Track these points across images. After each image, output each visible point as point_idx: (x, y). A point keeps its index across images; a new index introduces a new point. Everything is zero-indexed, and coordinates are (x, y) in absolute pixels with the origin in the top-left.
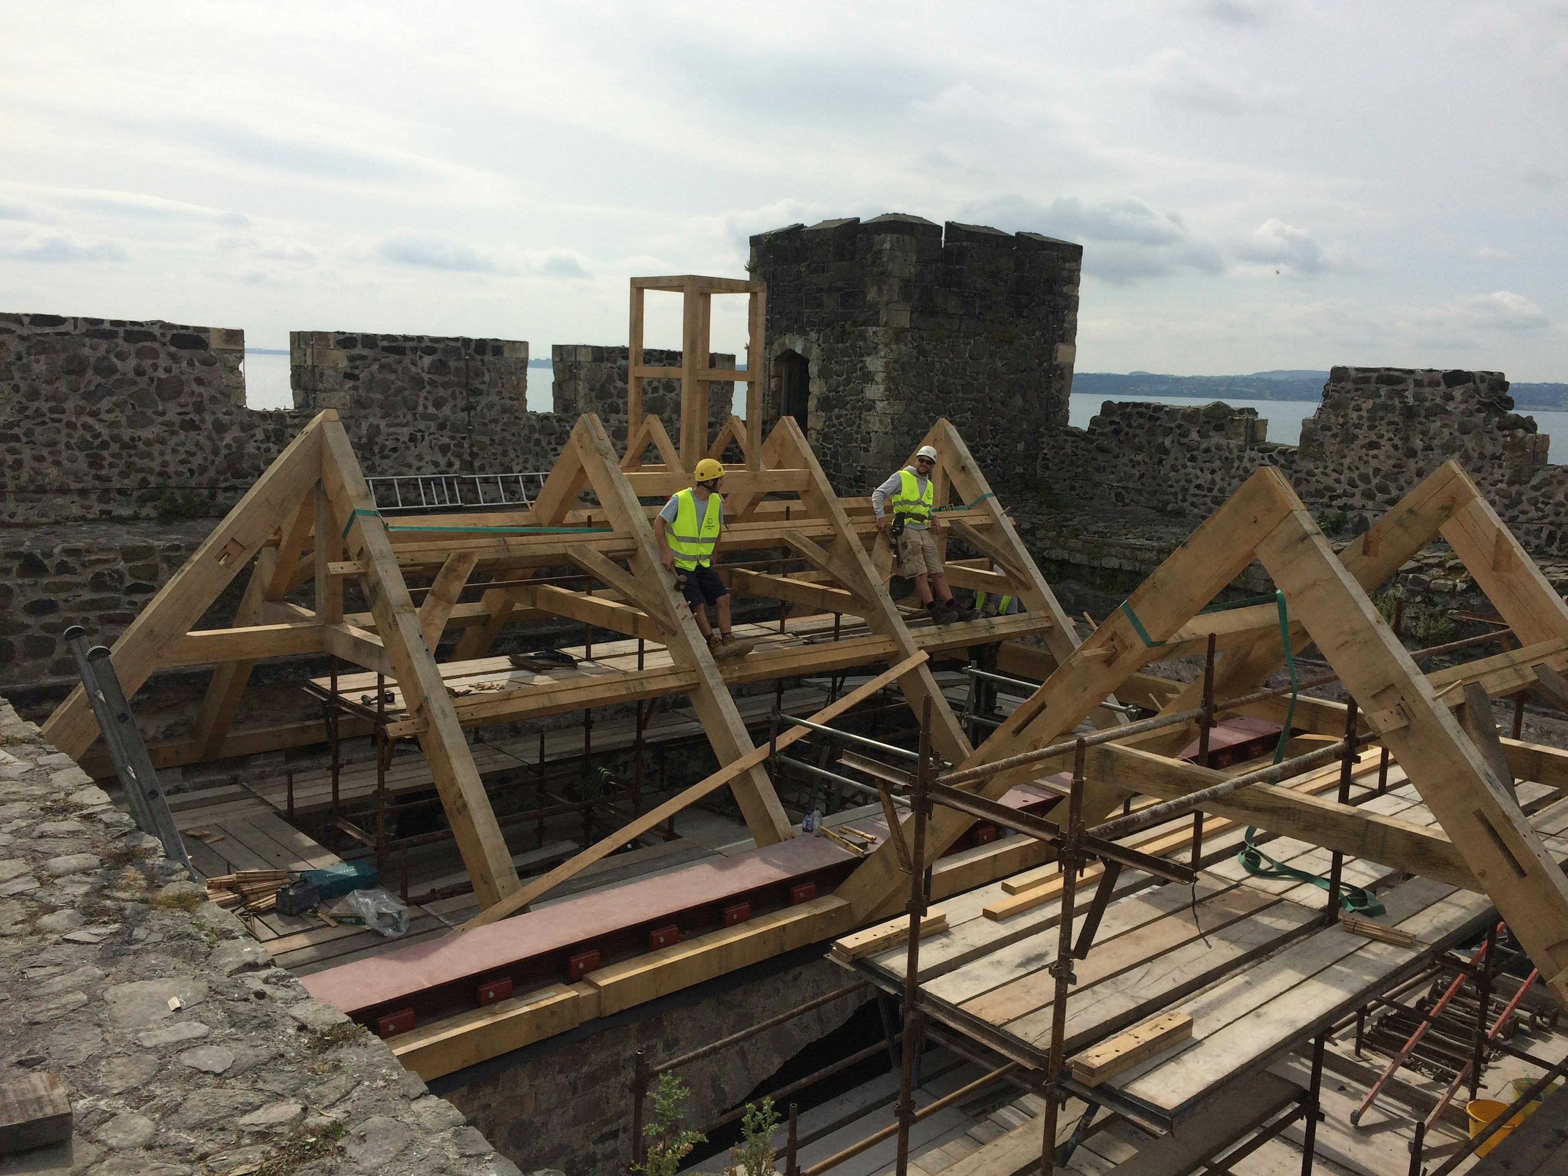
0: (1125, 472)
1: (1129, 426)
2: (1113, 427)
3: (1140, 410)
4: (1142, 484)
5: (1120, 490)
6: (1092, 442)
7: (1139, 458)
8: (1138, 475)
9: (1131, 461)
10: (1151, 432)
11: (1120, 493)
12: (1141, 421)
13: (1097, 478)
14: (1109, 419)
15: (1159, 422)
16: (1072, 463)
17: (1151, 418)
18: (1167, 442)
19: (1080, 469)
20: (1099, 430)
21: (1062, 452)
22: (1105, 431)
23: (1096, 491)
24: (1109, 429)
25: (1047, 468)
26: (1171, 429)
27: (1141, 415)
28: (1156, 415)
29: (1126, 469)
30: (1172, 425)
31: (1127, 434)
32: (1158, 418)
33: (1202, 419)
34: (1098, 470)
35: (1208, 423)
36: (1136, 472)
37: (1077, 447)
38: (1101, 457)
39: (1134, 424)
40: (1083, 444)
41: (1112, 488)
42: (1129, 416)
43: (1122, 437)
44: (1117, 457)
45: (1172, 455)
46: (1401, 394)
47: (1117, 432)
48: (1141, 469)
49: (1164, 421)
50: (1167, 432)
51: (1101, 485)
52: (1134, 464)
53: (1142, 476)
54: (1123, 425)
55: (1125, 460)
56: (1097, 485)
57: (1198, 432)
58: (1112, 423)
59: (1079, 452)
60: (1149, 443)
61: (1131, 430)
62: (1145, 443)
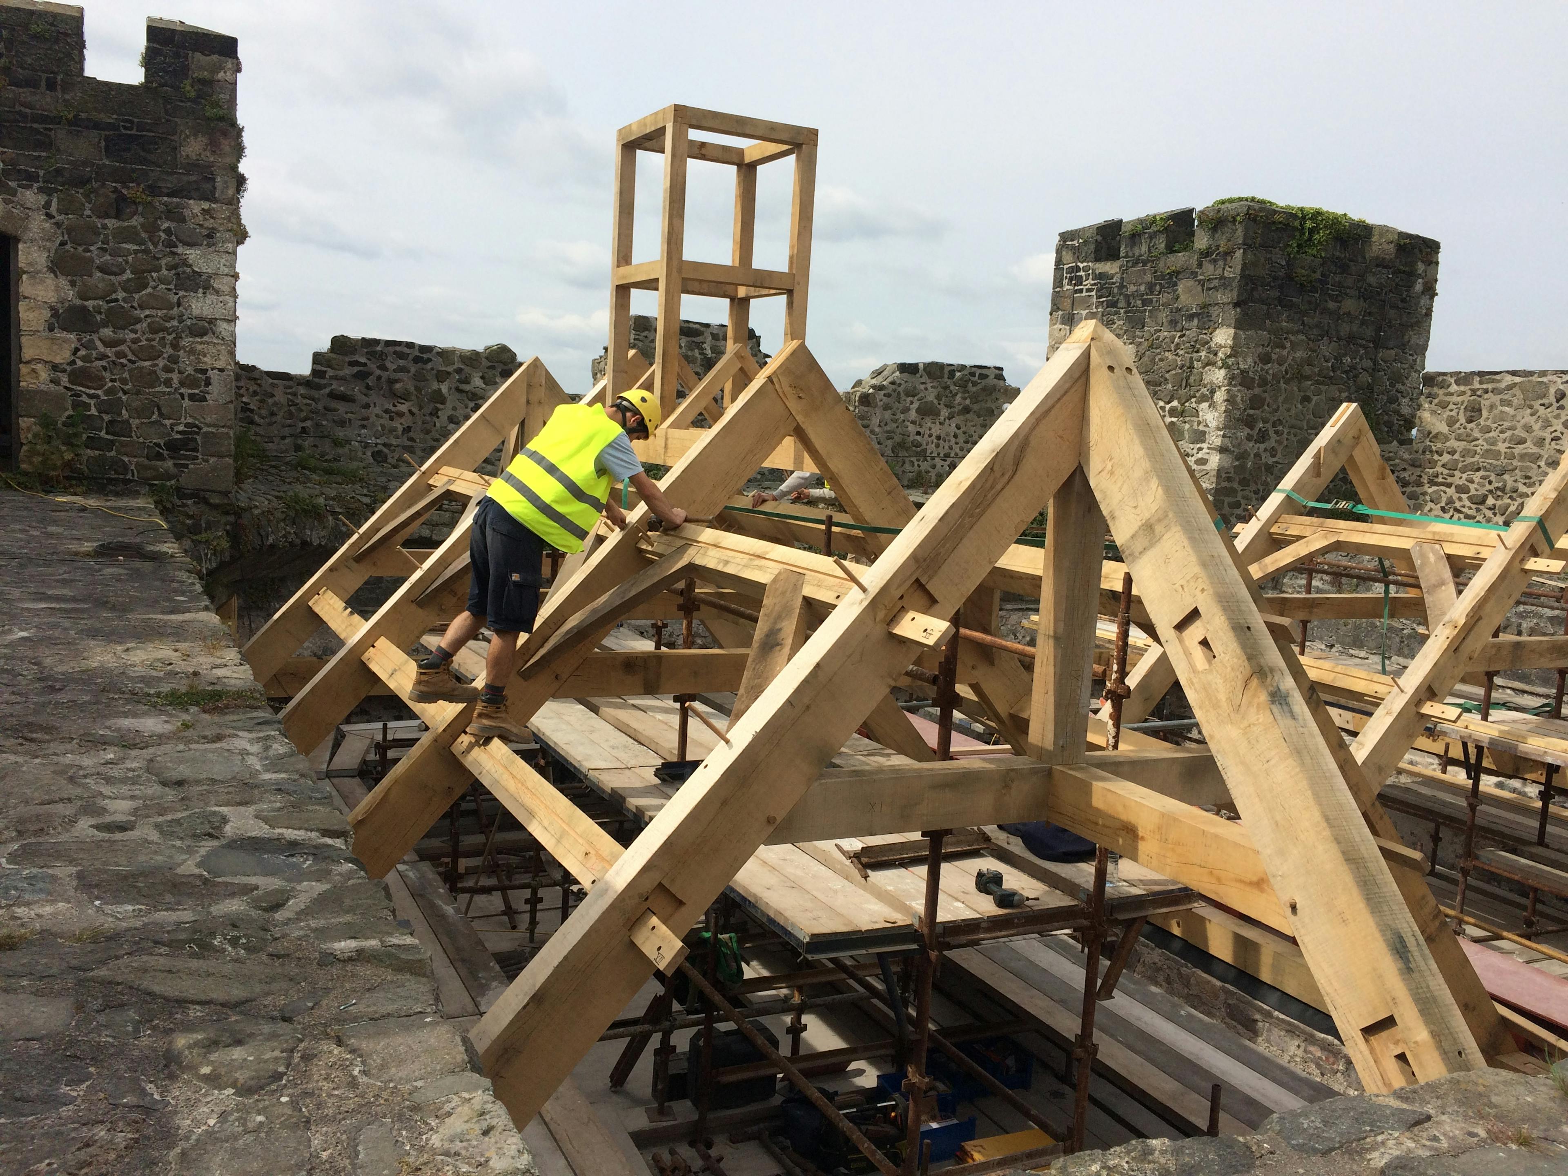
0: (382, 426)
1: (383, 368)
2: (356, 369)
3: (398, 349)
4: (411, 439)
5: (380, 447)
6: (319, 387)
7: (403, 408)
8: (400, 428)
9: (387, 411)
10: (419, 377)
11: (379, 452)
12: (402, 362)
13: (340, 433)
14: (347, 359)
15: (429, 366)
16: (291, 415)
17: (417, 360)
18: (444, 388)
19: (308, 424)
20: (330, 373)
21: (270, 401)
22: (341, 373)
23: (340, 451)
24: (348, 371)
25: (252, 422)
26: (448, 373)
27: (401, 356)
28: (425, 356)
29: (382, 421)
30: (450, 369)
31: (379, 378)
32: (430, 360)
33: (485, 363)
34: (342, 423)
35: (492, 368)
36: (398, 424)
37: (295, 395)
38: (342, 408)
39: (391, 366)
40: (302, 390)
41: (367, 446)
42: (382, 356)
43: (371, 381)
44: (367, 406)
45: (449, 405)
46: (699, 346)
47: (362, 376)
48: (407, 421)
49: (438, 364)
50: (441, 376)
51: (348, 442)
52: (393, 415)
53: (407, 430)
54: (372, 366)
55: (377, 410)
56: (337, 443)
57: (482, 378)
58: (352, 364)
59: (299, 400)
60: (417, 389)
61: (385, 375)
62: (412, 389)
